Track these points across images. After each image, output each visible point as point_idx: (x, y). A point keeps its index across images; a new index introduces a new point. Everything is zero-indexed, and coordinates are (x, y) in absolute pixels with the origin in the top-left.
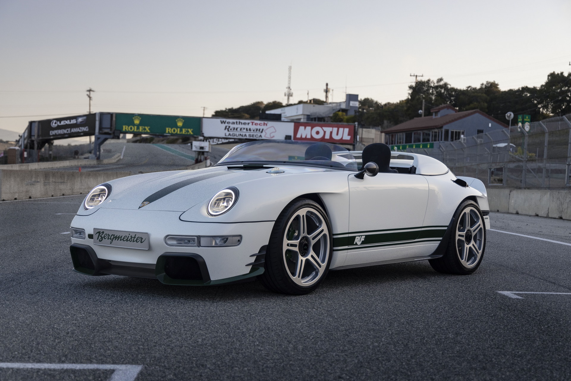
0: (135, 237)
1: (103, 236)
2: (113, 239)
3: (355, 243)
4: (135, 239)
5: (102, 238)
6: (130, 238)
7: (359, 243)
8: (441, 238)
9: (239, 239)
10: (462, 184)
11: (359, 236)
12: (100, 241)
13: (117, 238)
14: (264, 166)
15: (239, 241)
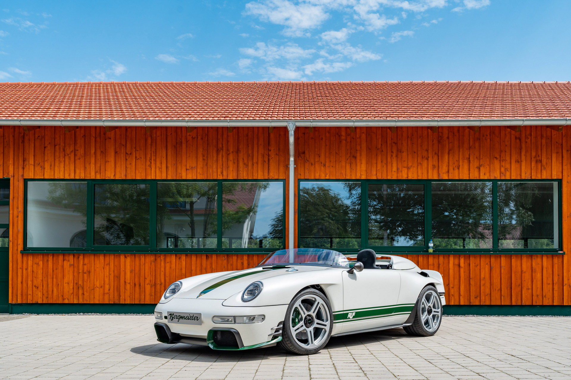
0: (193, 317)
1: (173, 317)
2: (180, 318)
3: (348, 318)
4: (193, 318)
5: (173, 318)
6: (190, 317)
7: (351, 317)
8: (410, 312)
9: (263, 317)
10: (424, 275)
11: (351, 313)
12: (172, 320)
13: (182, 317)
14: (286, 266)
15: (263, 319)
